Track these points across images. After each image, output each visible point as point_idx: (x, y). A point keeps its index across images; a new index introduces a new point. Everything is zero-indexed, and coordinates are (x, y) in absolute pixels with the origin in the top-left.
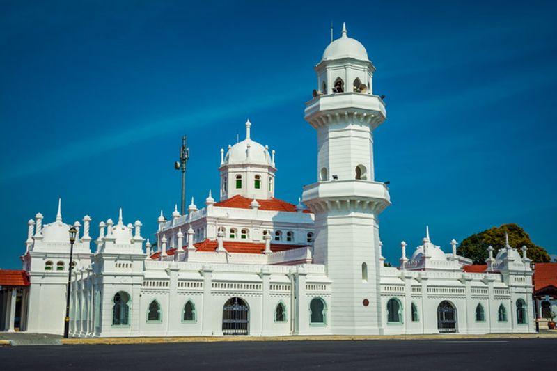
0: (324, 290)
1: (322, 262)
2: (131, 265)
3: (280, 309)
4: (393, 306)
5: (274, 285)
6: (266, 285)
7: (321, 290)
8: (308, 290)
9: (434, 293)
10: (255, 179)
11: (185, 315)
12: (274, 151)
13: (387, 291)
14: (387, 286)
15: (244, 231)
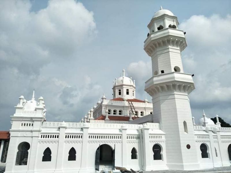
0: (161, 139)
1: (158, 122)
2: (32, 124)
3: (134, 151)
4: (204, 148)
5: (129, 137)
6: (124, 136)
7: (159, 139)
8: (150, 139)
9: (224, 140)
10: (126, 91)
11: (69, 157)
12: (134, 81)
13: (199, 139)
14: (199, 136)
15: (120, 111)
